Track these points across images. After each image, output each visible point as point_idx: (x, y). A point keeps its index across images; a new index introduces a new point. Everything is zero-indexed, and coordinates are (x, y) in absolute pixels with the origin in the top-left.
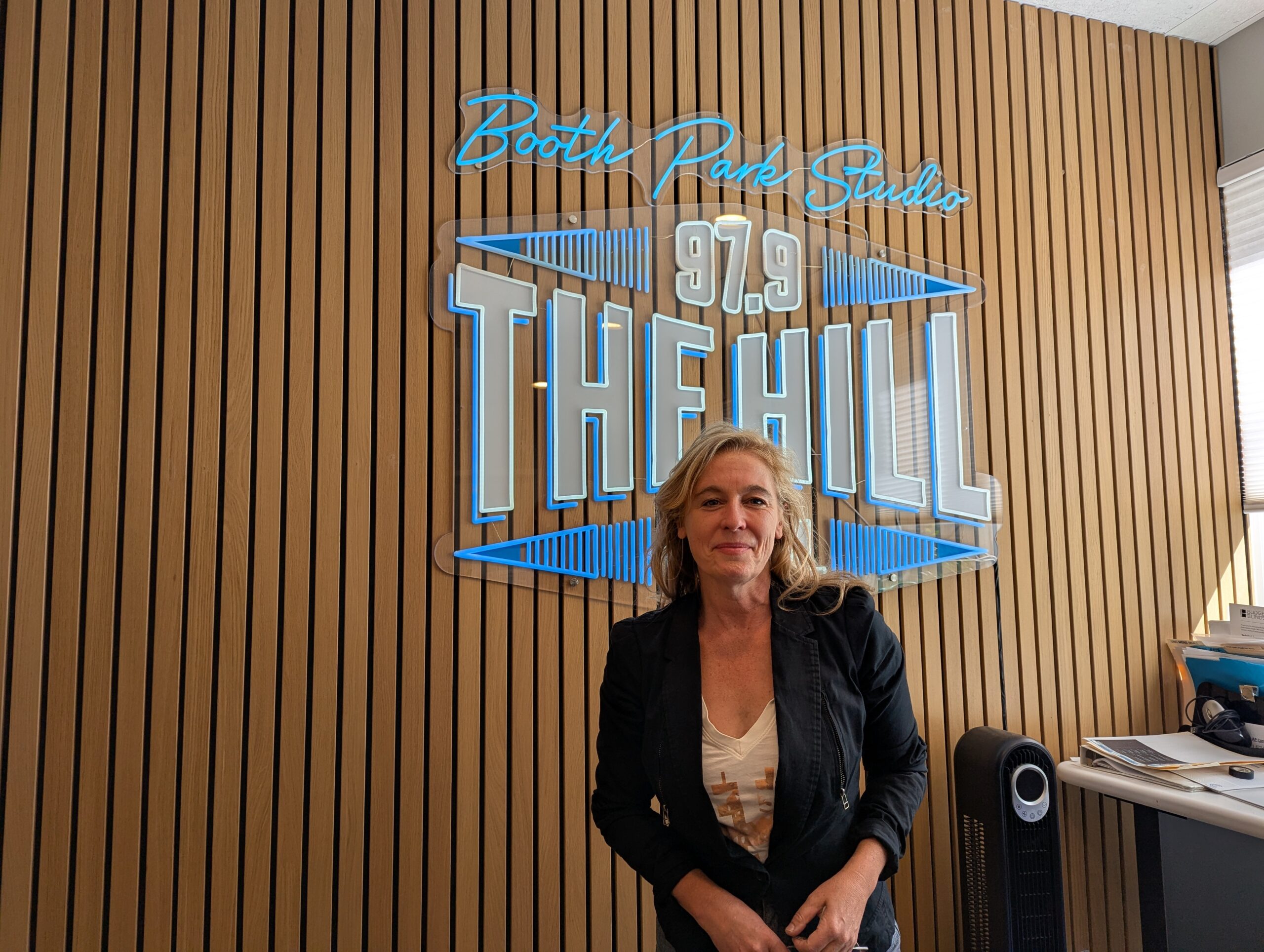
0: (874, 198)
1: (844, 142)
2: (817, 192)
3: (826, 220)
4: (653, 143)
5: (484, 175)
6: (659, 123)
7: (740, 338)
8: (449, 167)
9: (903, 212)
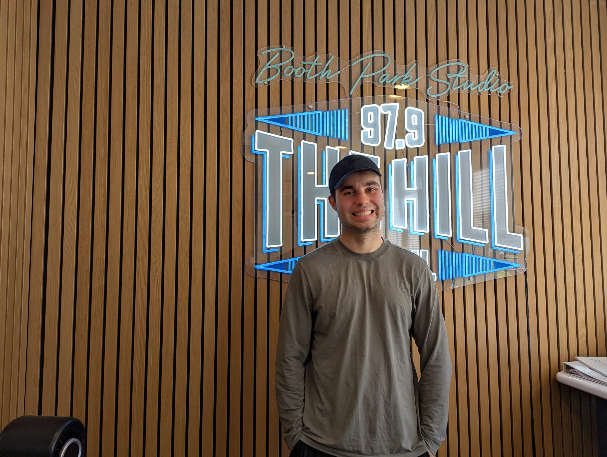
0: (463, 89)
1: (447, 62)
2: (433, 87)
3: (438, 101)
4: (350, 67)
5: (269, 87)
6: (353, 58)
7: (393, 161)
8: (252, 84)
9: (478, 95)
